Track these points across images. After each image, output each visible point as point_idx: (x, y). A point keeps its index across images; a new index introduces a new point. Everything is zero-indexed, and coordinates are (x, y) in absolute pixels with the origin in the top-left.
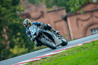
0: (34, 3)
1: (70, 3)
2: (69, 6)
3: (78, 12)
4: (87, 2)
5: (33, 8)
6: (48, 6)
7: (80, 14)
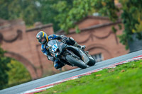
0: (7, 19)
1: (59, 18)
2: (58, 22)
3: (71, 31)
4: (84, 16)
5: (7, 25)
6: (28, 23)
7: (74, 33)
